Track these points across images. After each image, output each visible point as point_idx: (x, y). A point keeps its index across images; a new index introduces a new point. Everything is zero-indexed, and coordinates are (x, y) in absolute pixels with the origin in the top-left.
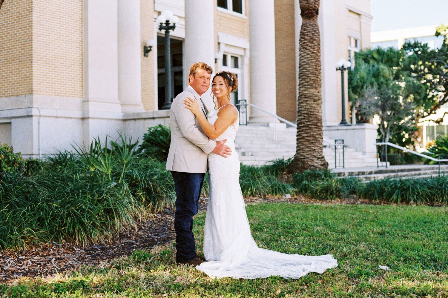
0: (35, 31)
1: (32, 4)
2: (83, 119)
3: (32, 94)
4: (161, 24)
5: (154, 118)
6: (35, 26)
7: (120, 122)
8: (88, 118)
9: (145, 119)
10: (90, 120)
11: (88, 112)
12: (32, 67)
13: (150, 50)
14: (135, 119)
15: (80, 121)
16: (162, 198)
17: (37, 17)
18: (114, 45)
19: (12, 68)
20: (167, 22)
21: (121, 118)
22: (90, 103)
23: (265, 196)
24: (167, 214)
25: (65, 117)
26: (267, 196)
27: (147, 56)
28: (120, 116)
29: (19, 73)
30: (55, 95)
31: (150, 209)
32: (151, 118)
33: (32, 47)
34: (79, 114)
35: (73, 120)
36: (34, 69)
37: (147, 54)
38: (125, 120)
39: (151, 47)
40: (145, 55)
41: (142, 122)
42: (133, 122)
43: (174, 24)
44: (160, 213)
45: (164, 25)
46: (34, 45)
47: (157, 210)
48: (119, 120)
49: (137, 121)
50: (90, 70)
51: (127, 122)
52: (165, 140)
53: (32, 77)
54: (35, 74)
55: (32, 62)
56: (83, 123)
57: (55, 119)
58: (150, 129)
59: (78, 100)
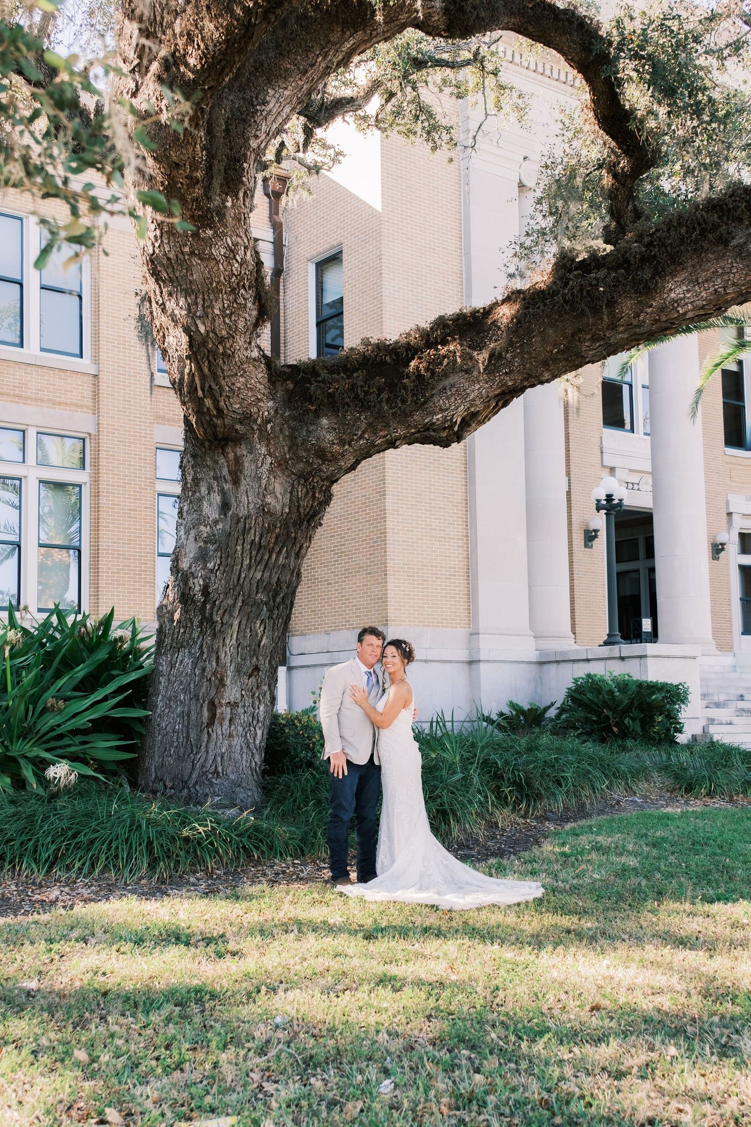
0: (389, 525)
1: (384, 483)
2: (470, 663)
3: (387, 624)
4: (598, 501)
5: (588, 660)
6: (390, 518)
7: (534, 667)
8: (479, 661)
9: (574, 661)
10: (482, 666)
11: (478, 651)
12: (386, 582)
13: (596, 537)
14: (558, 662)
15: (466, 667)
16: (539, 796)
17: (393, 503)
18: (522, 539)
19: (356, 583)
20: (609, 498)
21: (534, 660)
22: (480, 636)
23: (731, 797)
24: (547, 819)
25: (440, 661)
26: (735, 798)
27: (591, 547)
28: (534, 656)
29: (367, 593)
30: (424, 626)
31: (522, 812)
32: (584, 660)
33: (385, 552)
34: (463, 655)
35: (453, 664)
36: (390, 586)
37: (590, 544)
38: (541, 663)
39: (596, 531)
40: (586, 546)
41: (570, 665)
42: (554, 666)
43: (621, 500)
44: (537, 818)
45: (604, 502)
46: (390, 548)
47: (532, 814)
48: (531, 663)
49: (562, 665)
50: (479, 582)
51: (546, 667)
52: (595, 700)
53: (386, 598)
54: (391, 594)
55: (386, 575)
56: (470, 669)
57: (424, 664)
58: (576, 680)
59: (461, 632)
